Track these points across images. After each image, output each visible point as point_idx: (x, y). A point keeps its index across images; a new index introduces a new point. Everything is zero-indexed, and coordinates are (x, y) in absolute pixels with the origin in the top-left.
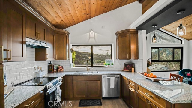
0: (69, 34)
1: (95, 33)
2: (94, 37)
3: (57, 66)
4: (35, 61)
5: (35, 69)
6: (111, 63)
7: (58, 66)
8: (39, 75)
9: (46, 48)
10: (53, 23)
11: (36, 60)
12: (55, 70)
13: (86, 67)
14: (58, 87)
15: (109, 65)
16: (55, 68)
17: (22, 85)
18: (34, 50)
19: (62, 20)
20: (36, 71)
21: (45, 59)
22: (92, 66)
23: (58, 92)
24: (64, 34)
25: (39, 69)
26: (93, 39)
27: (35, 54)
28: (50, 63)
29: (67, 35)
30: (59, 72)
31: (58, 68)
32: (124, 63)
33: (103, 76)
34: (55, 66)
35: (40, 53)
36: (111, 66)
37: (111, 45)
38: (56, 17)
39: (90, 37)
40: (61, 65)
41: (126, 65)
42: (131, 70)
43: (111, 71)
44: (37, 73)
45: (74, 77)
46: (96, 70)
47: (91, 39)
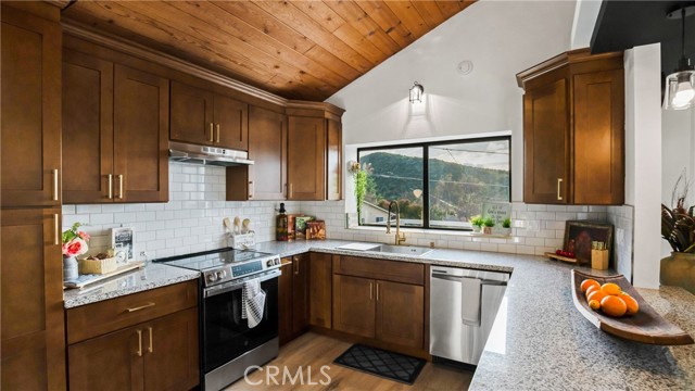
0: (339, 112)
1: (432, 97)
2: (427, 115)
3: (306, 219)
4: (224, 202)
5: (224, 224)
6: (504, 218)
7: (308, 218)
8: (233, 241)
10: (279, 85)
11: (229, 198)
12: (300, 231)
13: (385, 229)
14: (255, 282)
15: (490, 225)
16: (299, 226)
17: (172, 262)
18: (222, 171)
19: (302, 72)
20: (228, 231)
21: (245, 196)
22: (426, 225)
23: (250, 296)
25: (240, 225)
26: (423, 122)
27: (224, 182)
28: (282, 210)
29: (328, 116)
30: (311, 239)
31: (307, 226)
32: (567, 222)
33: (432, 268)
34: (298, 219)
35: (237, 183)
36: (497, 229)
37: (509, 137)
38: (277, 67)
39: (410, 115)
40: (319, 217)
41: (573, 230)
42: (590, 259)
43: (481, 251)
44: (229, 236)
46: (428, 243)
47: (413, 123)
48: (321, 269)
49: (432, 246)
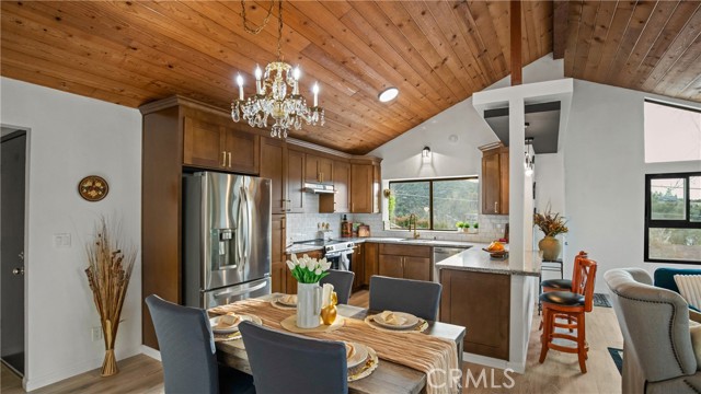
0: (379, 160)
1: (435, 155)
2: (432, 164)
3: (358, 224)
4: (317, 214)
5: (318, 226)
6: (475, 223)
7: (360, 224)
8: (323, 236)
9: (332, 195)
12: (354, 232)
14: (345, 254)
15: (467, 227)
16: (354, 229)
18: (318, 196)
20: (320, 229)
21: (331, 211)
22: (432, 229)
23: (342, 261)
24: (369, 163)
25: (325, 226)
26: (429, 168)
27: (318, 204)
28: (345, 219)
29: (373, 163)
31: (358, 229)
33: (434, 248)
34: (354, 224)
35: (325, 202)
36: (472, 229)
38: (349, 140)
39: (422, 164)
40: (366, 223)
45: (381, 247)
47: (424, 168)
48: (372, 252)
49: (435, 239)
